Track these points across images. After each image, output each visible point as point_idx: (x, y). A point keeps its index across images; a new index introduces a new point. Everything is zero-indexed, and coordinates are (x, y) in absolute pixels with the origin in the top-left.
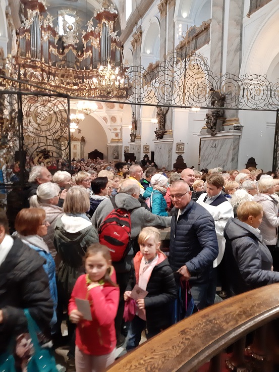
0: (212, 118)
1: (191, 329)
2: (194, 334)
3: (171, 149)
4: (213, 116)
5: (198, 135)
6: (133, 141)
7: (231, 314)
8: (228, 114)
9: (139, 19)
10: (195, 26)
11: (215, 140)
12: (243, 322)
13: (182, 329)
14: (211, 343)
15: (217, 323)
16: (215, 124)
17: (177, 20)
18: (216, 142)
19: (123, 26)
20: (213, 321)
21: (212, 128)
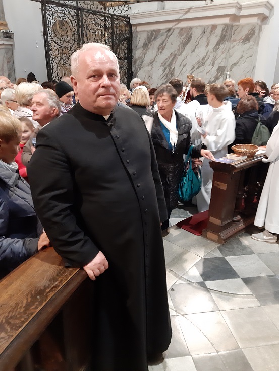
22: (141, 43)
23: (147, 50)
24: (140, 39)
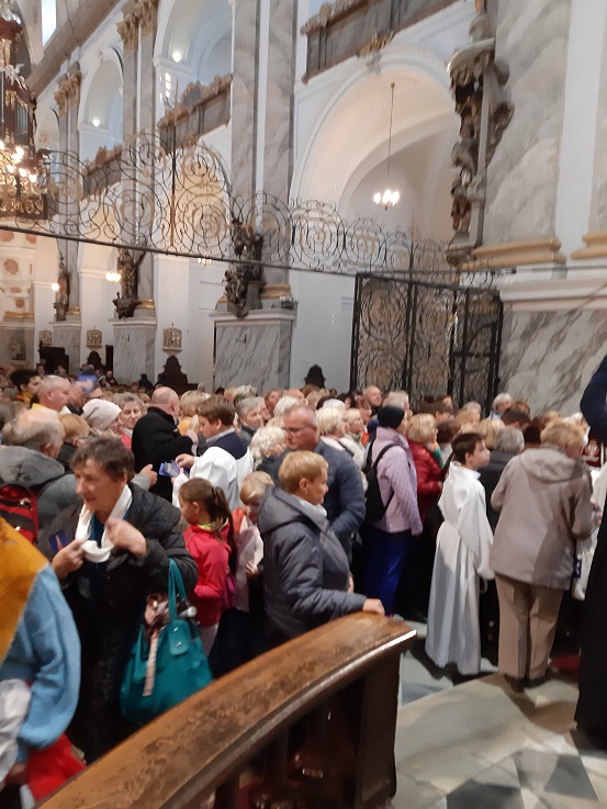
0: (238, 282)
1: (169, 738)
2: (175, 748)
3: (153, 341)
4: (239, 277)
5: (211, 315)
6: (60, 318)
7: (257, 691)
8: (270, 275)
9: (73, 48)
10: (198, 82)
11: (244, 328)
12: (278, 705)
13: (149, 742)
14: (209, 760)
15: (225, 716)
16: (243, 294)
17: (162, 64)
18: (248, 332)
19: (36, 56)
20: (219, 713)
21: (237, 301)
22: (519, 331)
23: (529, 342)
24: (516, 324)
